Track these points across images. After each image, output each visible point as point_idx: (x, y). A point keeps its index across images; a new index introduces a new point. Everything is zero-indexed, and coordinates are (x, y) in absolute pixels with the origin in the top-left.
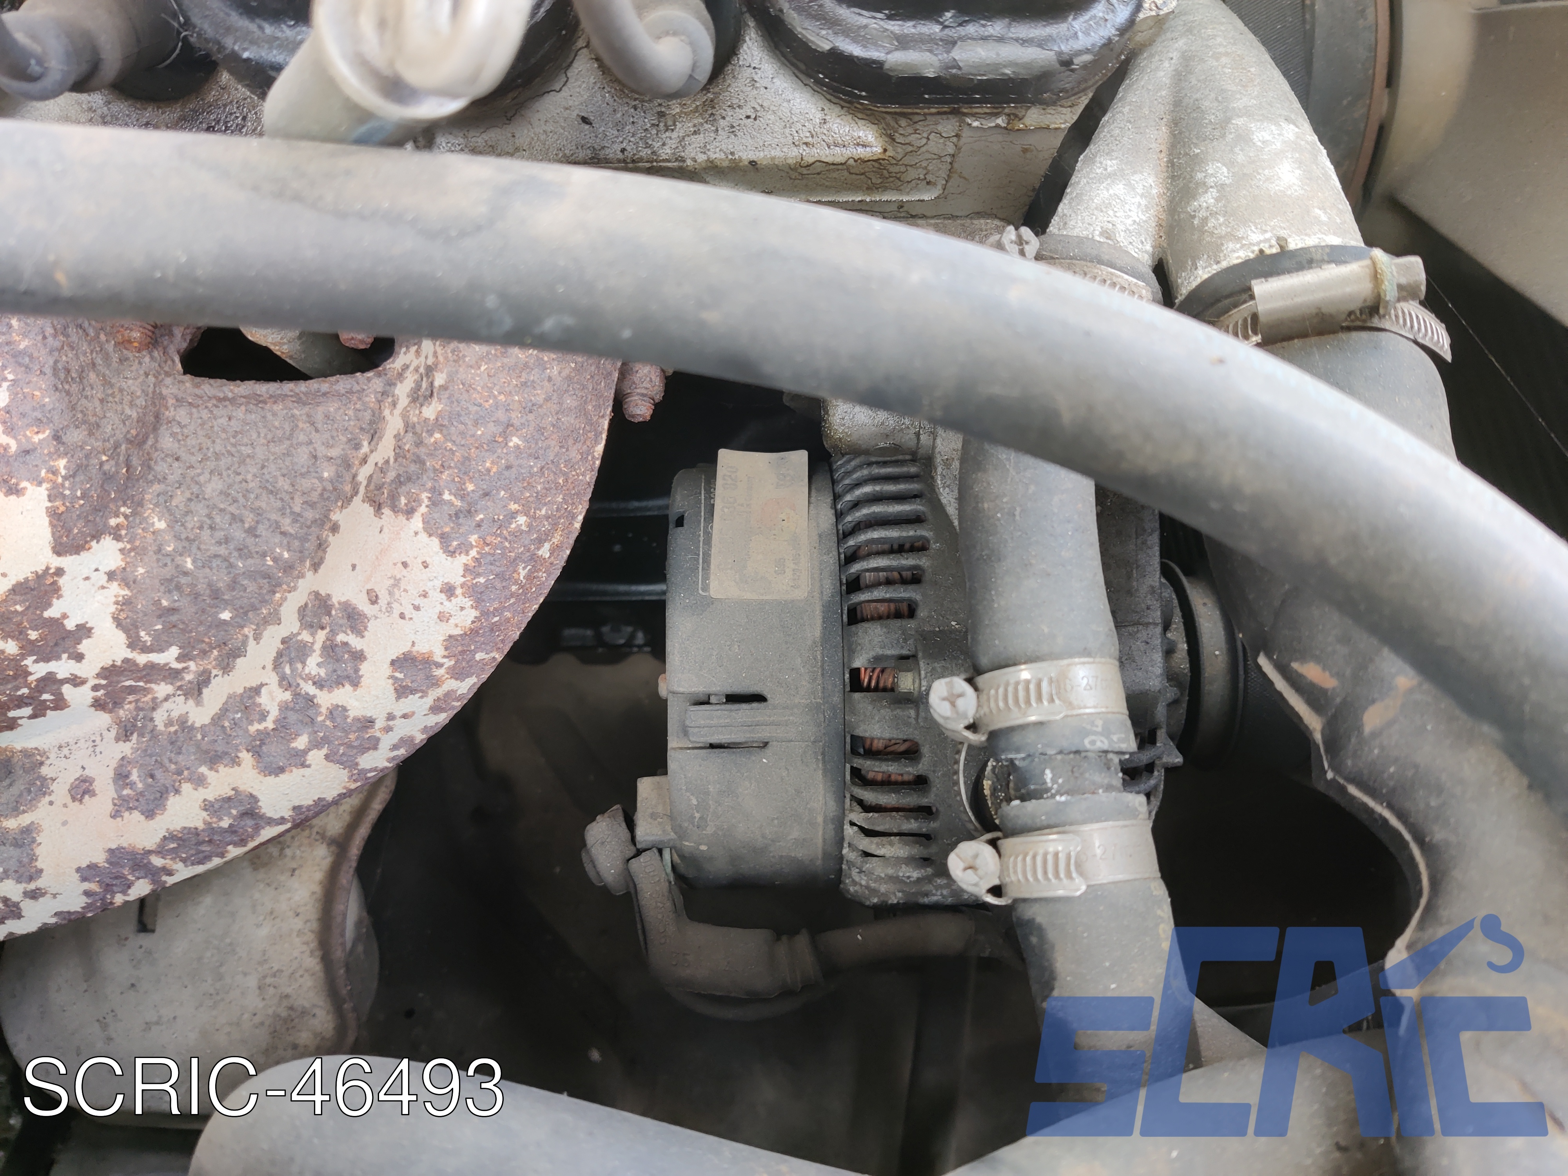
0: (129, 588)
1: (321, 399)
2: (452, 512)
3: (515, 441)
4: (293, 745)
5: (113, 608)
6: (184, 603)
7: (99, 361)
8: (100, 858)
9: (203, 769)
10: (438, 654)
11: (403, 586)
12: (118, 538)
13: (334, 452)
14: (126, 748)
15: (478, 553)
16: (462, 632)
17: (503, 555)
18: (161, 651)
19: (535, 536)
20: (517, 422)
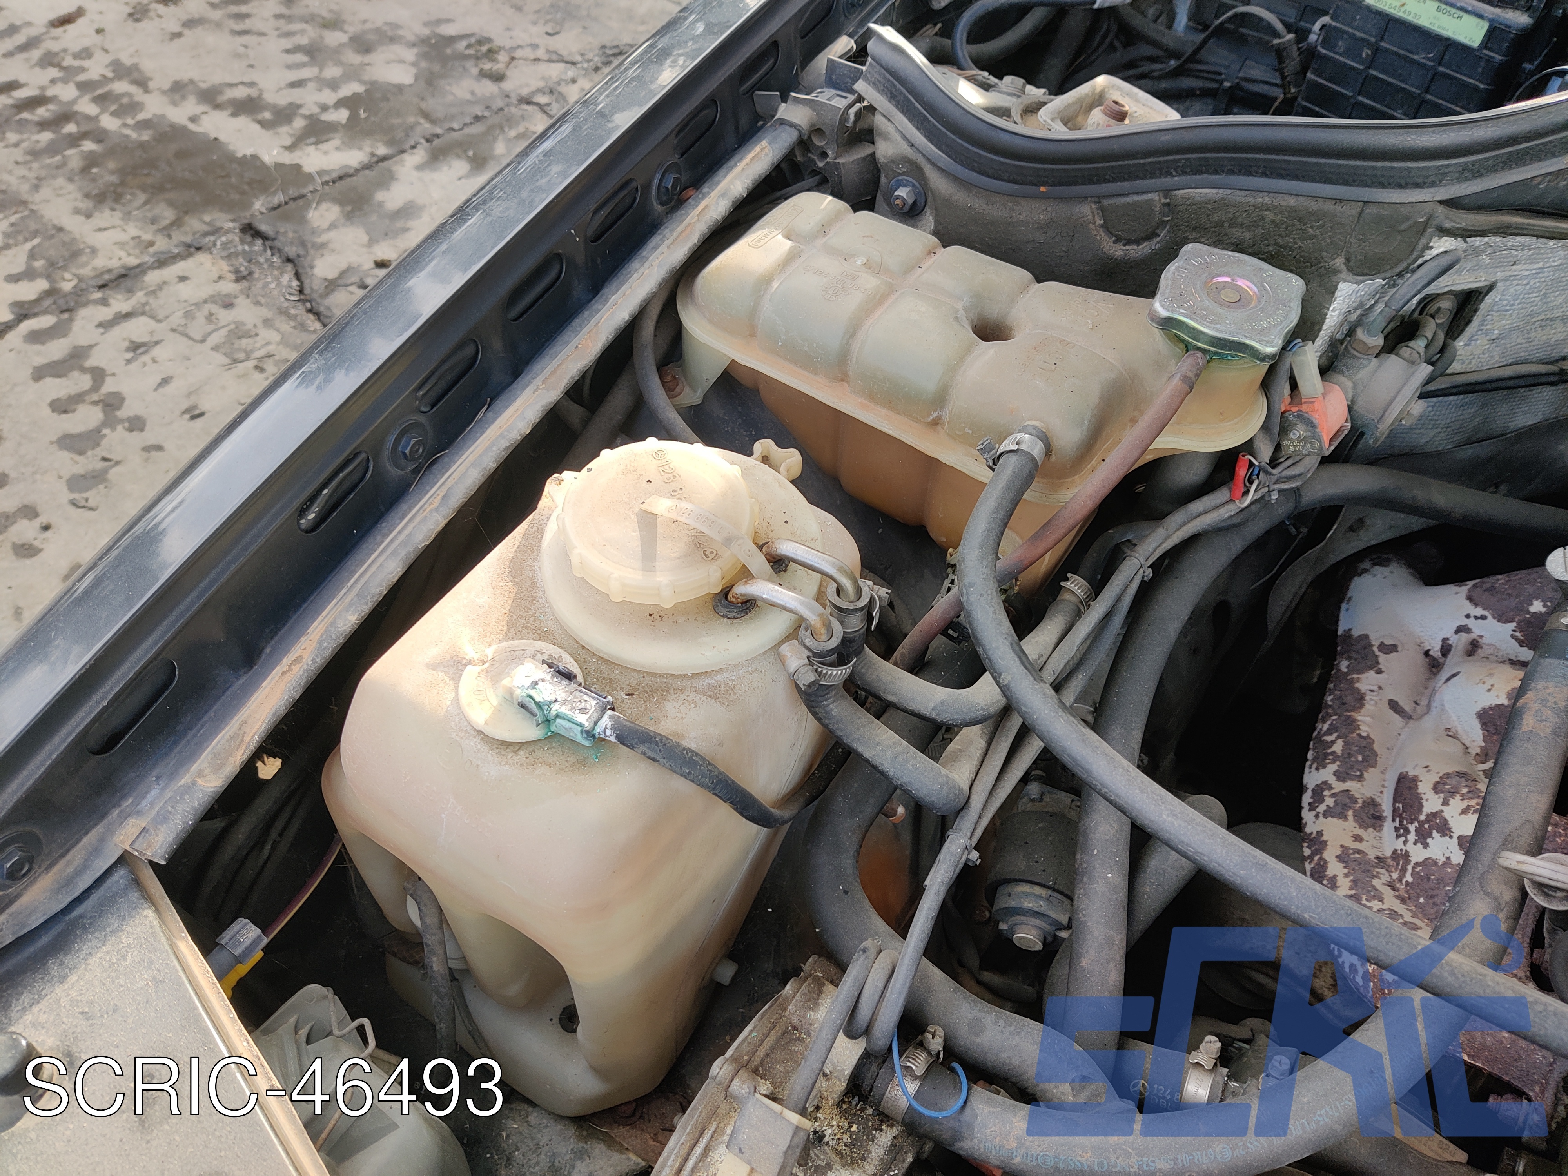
0: (1442, 865)
14: (1371, 857)
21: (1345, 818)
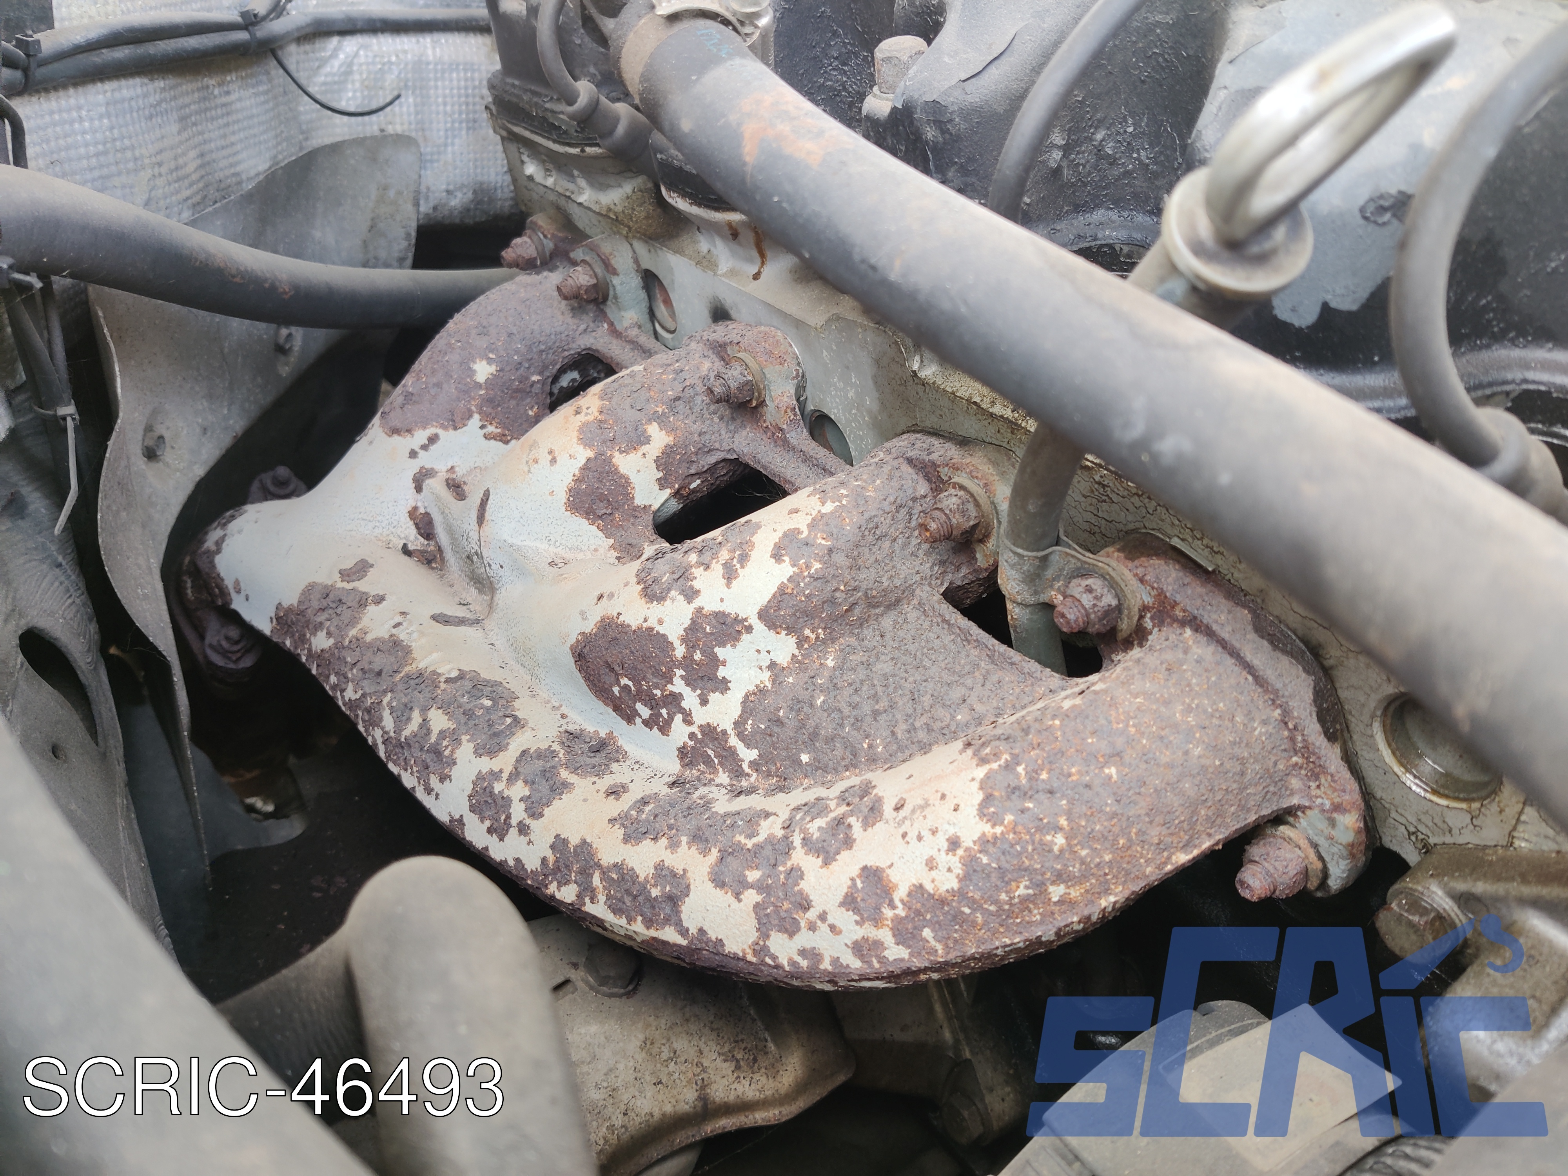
0: (773, 684)
1: (1007, 666)
2: (1013, 785)
3: (1112, 771)
4: (747, 873)
5: (752, 688)
6: (791, 724)
7: (900, 541)
8: (574, 841)
9: (684, 839)
10: (900, 894)
11: (926, 812)
12: (799, 646)
13: (979, 708)
14: (665, 791)
15: (1002, 833)
16: (932, 892)
17: (1019, 854)
18: (748, 746)
19: (1059, 867)
20: (1127, 759)
21: (566, 786)
